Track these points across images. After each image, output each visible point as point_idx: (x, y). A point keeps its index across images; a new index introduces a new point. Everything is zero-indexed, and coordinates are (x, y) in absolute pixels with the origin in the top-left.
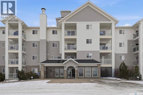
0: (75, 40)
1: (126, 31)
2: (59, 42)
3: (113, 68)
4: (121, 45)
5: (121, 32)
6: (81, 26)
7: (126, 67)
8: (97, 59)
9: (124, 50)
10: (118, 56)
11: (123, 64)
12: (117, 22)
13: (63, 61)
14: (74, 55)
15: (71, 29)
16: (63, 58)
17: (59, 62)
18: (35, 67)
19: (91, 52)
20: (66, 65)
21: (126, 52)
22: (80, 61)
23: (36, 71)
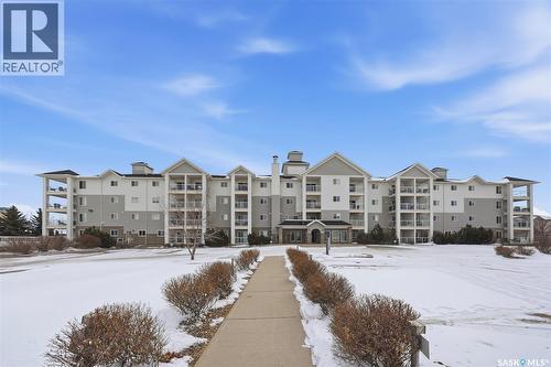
0: (319, 197)
1: (380, 186)
2: (295, 198)
3: (366, 231)
4: (374, 202)
5: (373, 187)
6: (326, 181)
7: (381, 229)
8: (347, 220)
9: (378, 209)
10: (371, 216)
11: (378, 226)
12: (370, 177)
13: (306, 223)
14: (318, 215)
15: (314, 184)
16: (304, 219)
17: (301, 223)
18: (264, 229)
19: (338, 211)
20: (310, 227)
21: (380, 211)
22: (327, 223)
23: (265, 234)
